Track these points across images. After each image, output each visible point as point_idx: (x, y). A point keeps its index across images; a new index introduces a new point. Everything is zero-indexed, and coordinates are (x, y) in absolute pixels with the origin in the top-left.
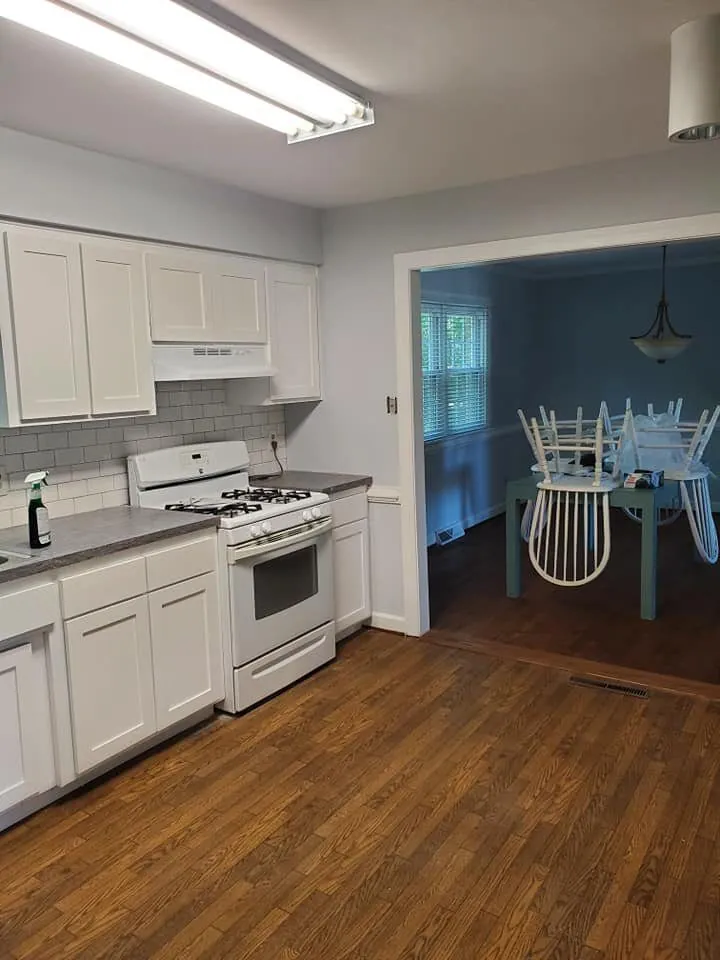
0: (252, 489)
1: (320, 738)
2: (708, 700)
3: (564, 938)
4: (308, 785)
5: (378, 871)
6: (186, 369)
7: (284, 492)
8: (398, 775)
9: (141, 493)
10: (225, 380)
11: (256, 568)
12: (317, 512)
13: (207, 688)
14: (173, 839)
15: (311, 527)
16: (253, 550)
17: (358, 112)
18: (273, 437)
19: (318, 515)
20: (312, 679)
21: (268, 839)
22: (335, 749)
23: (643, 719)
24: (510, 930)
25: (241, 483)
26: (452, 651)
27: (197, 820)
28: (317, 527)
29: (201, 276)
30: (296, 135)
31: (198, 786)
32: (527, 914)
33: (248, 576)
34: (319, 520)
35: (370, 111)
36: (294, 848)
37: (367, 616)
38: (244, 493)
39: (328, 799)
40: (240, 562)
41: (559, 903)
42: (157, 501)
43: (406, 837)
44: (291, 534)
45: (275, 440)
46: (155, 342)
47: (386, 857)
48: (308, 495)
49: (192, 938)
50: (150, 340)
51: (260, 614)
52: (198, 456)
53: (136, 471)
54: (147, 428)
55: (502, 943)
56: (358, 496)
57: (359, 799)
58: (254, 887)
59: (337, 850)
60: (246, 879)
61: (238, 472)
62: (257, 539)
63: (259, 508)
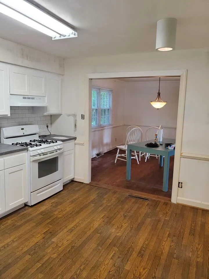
0: (39, 139)
1: (56, 213)
2: (164, 201)
3: (119, 267)
4: (51, 226)
5: (69, 251)
6: (20, 103)
7: (49, 141)
8: (78, 223)
9: (4, 139)
10: (33, 107)
11: (39, 163)
12: (59, 147)
13: (22, 198)
14: (7, 244)
15: (57, 151)
16: (38, 157)
17: (73, 33)
18: (47, 124)
19: (59, 148)
20: (55, 196)
21: (37, 243)
22: (60, 216)
23: (147, 207)
24: (104, 265)
25: (36, 137)
26: (97, 188)
27: (16, 238)
28: (59, 152)
29: (26, 75)
30: (55, 37)
31: (17, 228)
32: (110, 261)
33: (37, 165)
34: (59, 149)
35: (76, 33)
36: (45, 245)
37: (73, 177)
38: (37, 140)
39: (57, 230)
40: (34, 161)
41: (119, 257)
42: (9, 142)
43: (78, 240)
44: (50, 153)
45: (48, 125)
46: (11, 94)
47: (72, 246)
48: (56, 142)
49: (11, 272)
50: (9, 94)
51: (40, 176)
52: (23, 129)
53: (3, 132)
54: (8, 120)
55: (102, 269)
56: (72, 143)
57: (66, 230)
58: (32, 257)
59: (58, 245)
60: (29, 254)
61: (35, 134)
62: (40, 155)
63: (41, 145)
